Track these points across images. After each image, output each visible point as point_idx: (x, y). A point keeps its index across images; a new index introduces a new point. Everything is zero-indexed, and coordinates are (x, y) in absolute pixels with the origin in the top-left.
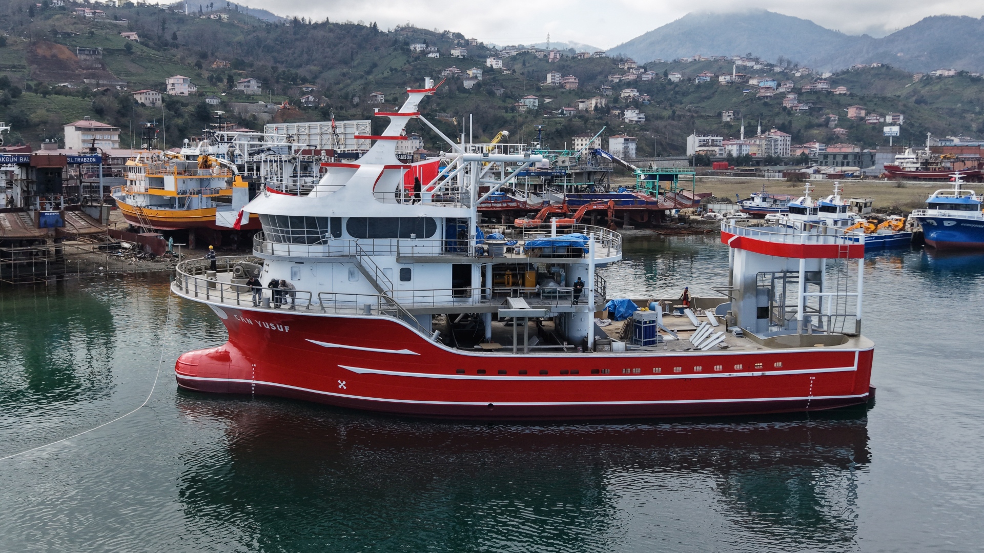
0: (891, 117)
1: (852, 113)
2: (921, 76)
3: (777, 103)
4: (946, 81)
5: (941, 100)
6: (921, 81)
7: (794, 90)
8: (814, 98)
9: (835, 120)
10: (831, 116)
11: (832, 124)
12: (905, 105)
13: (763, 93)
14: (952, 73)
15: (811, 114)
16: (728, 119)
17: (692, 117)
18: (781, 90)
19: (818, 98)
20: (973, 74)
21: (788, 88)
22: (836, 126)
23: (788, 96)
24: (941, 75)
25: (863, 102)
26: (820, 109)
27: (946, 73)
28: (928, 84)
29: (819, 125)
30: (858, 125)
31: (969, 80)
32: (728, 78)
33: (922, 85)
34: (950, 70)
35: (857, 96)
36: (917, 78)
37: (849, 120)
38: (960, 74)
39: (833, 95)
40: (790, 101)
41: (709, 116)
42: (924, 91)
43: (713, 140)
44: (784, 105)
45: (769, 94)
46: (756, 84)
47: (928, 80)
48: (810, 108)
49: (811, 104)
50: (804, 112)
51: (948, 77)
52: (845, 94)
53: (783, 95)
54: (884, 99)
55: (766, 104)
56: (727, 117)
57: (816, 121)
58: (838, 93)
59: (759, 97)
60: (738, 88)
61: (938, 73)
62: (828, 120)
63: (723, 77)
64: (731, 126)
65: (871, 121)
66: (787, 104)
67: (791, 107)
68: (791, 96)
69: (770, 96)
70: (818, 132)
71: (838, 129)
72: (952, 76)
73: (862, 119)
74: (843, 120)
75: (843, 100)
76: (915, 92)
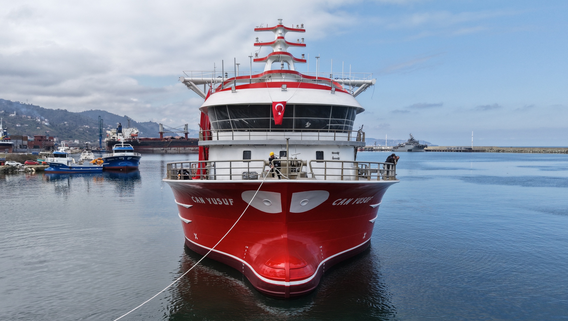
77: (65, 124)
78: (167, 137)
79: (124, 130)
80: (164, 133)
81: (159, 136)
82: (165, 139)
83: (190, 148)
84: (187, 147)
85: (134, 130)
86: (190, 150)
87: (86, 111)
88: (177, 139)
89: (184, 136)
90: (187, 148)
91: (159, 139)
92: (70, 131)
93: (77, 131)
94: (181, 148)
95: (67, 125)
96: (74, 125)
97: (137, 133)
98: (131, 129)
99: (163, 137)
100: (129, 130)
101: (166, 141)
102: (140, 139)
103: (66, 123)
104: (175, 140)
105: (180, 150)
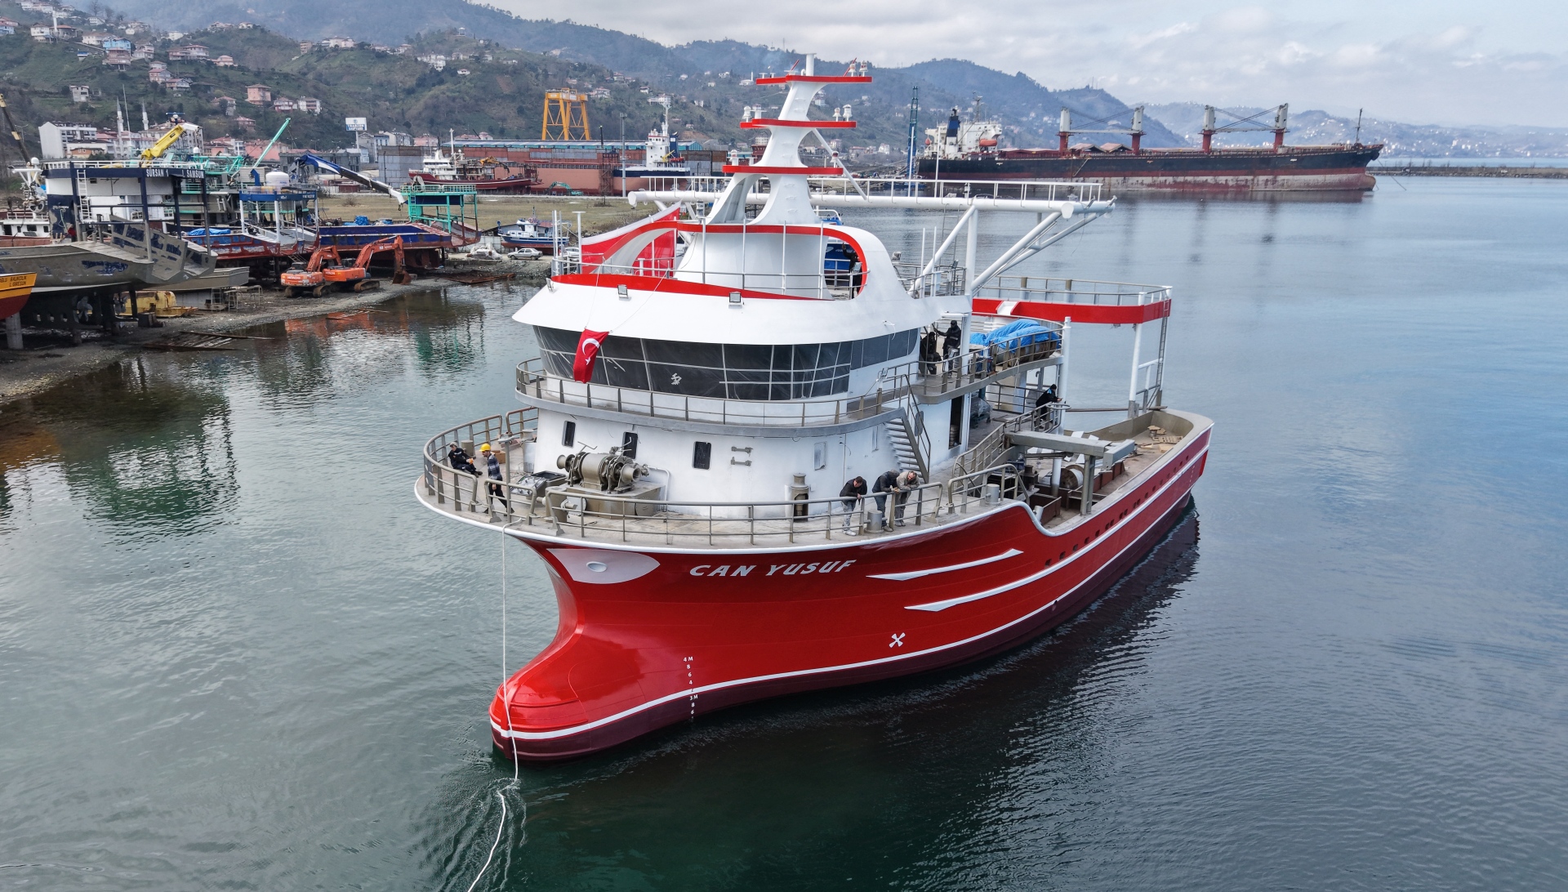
0: (305, 103)
1: (254, 95)
2: (309, 46)
3: (140, 76)
4: (346, 54)
5: (345, 80)
6: (312, 53)
7: (157, 57)
8: (191, 70)
9: (232, 105)
10: (225, 98)
11: (230, 111)
12: (315, 87)
13: (114, 59)
14: (350, 44)
15: (196, 95)
16: (83, 99)
17: (21, 93)
18: (139, 56)
19: (197, 71)
20: (377, 48)
21: (149, 54)
22: (237, 114)
23: (153, 66)
24: (336, 46)
25: (261, 77)
26: (208, 88)
27: (343, 44)
28: (323, 57)
29: (215, 113)
30: (266, 113)
31: (373, 55)
32: (47, 31)
33: (314, 59)
34: (346, 40)
35: (249, 71)
36: (305, 48)
37: (249, 105)
38: (361, 46)
39: (217, 67)
40: (158, 73)
41: (48, 93)
42: (321, 66)
43: (82, 132)
44: (152, 79)
45: (124, 62)
46: (95, 43)
47: (321, 52)
48: (192, 87)
49: (190, 80)
50: (185, 92)
51: (346, 50)
52: (232, 67)
53: (144, 65)
54: (286, 76)
55: (123, 77)
56: (79, 96)
57: (208, 106)
58: (222, 64)
59: (108, 65)
60: (67, 48)
61: (332, 43)
62: (224, 105)
63: (38, 30)
64: (92, 110)
65: (282, 108)
66: (158, 78)
67: (163, 83)
68: (157, 66)
69: (125, 65)
70: (215, 121)
71: (242, 119)
72: (352, 49)
73: (268, 105)
74: (244, 107)
75: (235, 76)
76: (309, 68)
77: (862, 103)
78: (1078, 146)
79: (964, 127)
80: (1070, 134)
81: (1055, 145)
82: (1074, 151)
83: (1140, 179)
84: (1133, 175)
85: (989, 127)
86: (1142, 184)
87: (920, 62)
88: (1108, 151)
89: (1129, 144)
90: (1133, 180)
91: (1056, 154)
92: (873, 119)
93: (889, 119)
94: (1114, 180)
95: (867, 104)
96: (884, 104)
97: (997, 136)
98: (982, 125)
99: (1066, 146)
100: (975, 127)
101: (1074, 158)
102: (1003, 154)
103: (864, 98)
104: (1099, 155)
105: (1110, 184)
